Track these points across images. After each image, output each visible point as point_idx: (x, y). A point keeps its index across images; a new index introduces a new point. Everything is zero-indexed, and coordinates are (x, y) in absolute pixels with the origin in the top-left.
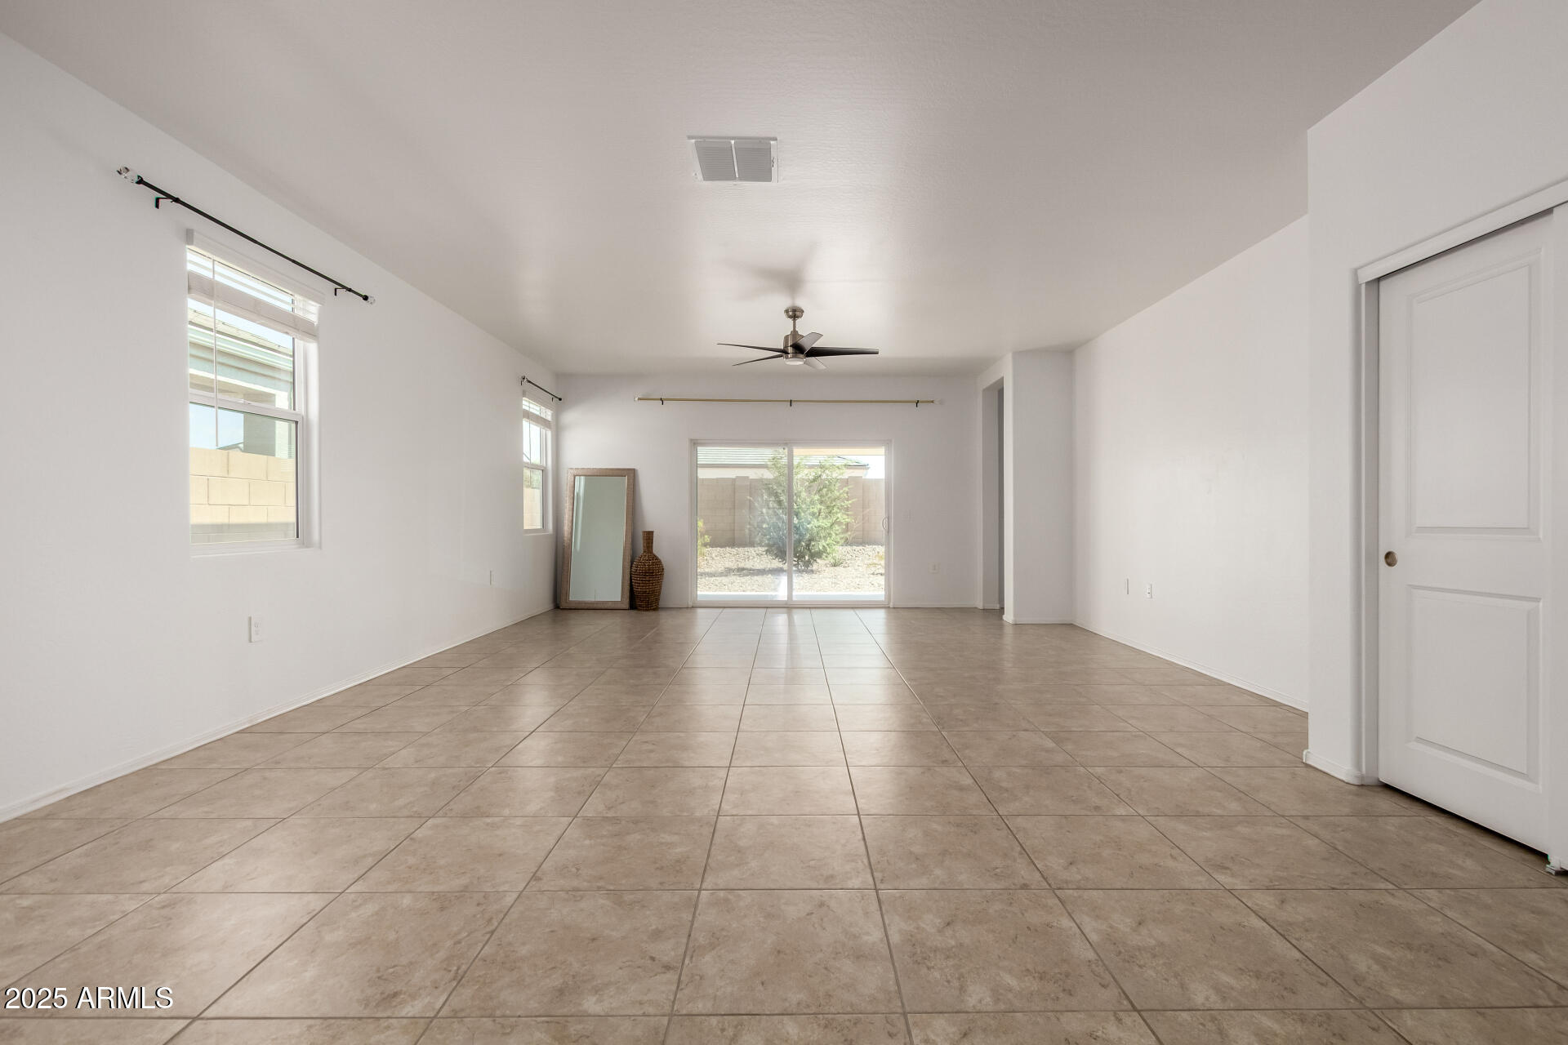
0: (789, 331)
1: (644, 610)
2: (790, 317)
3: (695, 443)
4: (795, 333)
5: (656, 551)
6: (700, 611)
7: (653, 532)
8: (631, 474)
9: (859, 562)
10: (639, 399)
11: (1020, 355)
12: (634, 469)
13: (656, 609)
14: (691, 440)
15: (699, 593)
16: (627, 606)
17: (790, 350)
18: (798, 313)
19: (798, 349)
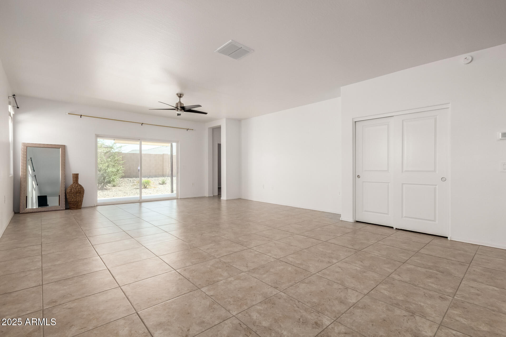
0: (178, 101)
1: (75, 209)
2: (178, 96)
3: (97, 136)
4: (180, 102)
5: (80, 182)
6: (98, 207)
7: (78, 174)
8: (64, 148)
9: (124, 184)
10: (69, 114)
11: (229, 120)
12: (65, 145)
13: (80, 208)
14: (96, 134)
15: (98, 199)
16: (64, 208)
17: (179, 108)
18: (182, 96)
19: (183, 108)
